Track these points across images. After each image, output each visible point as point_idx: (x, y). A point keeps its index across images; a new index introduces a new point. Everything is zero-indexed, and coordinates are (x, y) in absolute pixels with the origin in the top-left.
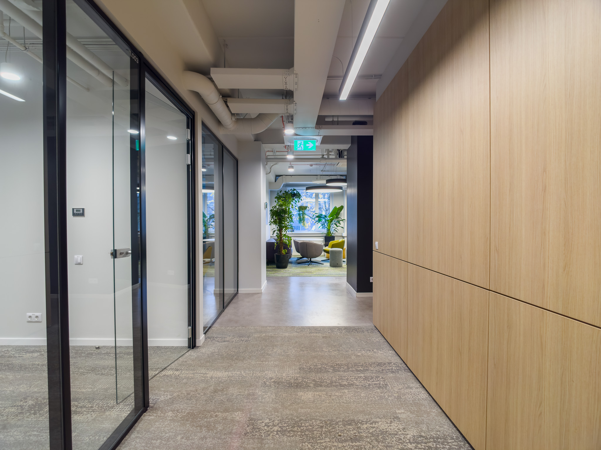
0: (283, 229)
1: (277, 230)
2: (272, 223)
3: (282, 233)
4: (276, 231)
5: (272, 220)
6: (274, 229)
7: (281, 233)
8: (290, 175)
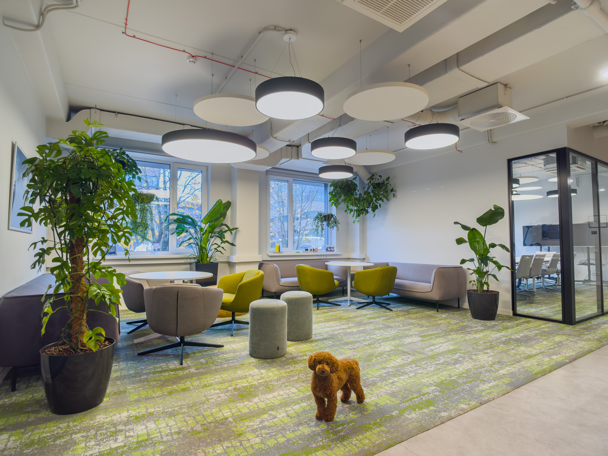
0: (91, 245)
1: (61, 249)
2: (36, 216)
3: (85, 258)
4: (53, 252)
5: (33, 201)
6: (44, 241)
7: (76, 261)
8: (114, 112)
